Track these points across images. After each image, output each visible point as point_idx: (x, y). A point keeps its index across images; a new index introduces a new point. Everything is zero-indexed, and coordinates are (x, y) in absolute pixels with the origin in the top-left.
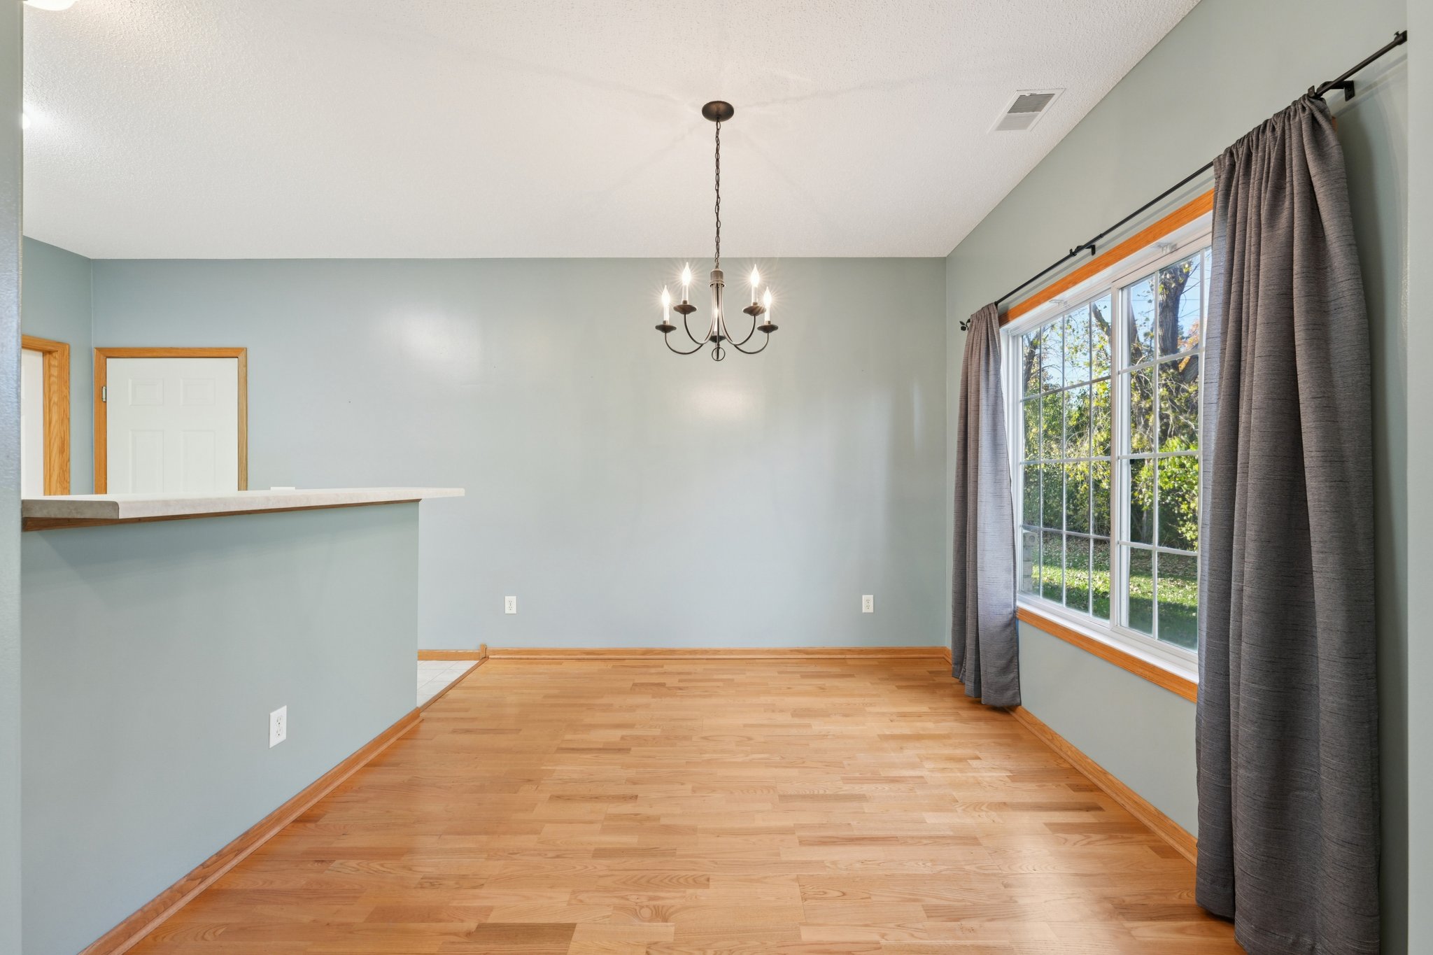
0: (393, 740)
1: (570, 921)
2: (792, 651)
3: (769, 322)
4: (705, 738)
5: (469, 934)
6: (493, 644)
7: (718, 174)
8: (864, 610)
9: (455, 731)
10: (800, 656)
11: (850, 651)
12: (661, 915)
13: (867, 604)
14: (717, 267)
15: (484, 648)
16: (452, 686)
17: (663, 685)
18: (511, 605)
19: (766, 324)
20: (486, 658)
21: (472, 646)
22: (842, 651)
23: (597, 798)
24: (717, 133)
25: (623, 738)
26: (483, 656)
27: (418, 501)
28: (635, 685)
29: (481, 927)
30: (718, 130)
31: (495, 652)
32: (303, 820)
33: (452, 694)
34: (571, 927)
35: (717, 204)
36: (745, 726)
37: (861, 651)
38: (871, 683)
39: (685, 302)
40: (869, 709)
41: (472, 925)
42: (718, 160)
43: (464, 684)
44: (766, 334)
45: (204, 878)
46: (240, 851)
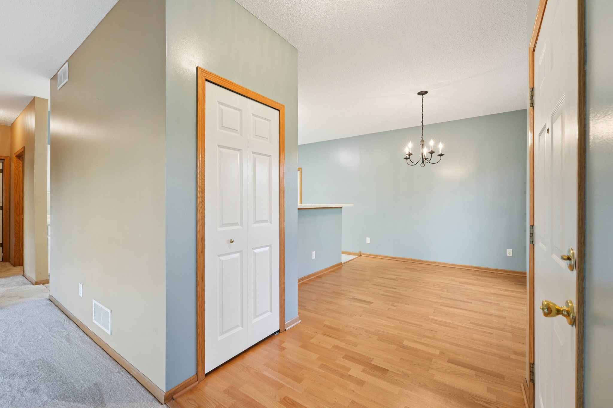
0: (336, 268)
1: (372, 302)
2: (472, 267)
3: (441, 153)
4: (423, 282)
5: (351, 298)
6: (363, 252)
7: (422, 112)
8: (508, 255)
9: (351, 269)
10: (476, 270)
11: (500, 270)
12: (395, 306)
13: (509, 252)
14: (422, 139)
15: (360, 252)
16: (351, 260)
17: (415, 269)
18: (368, 240)
19: (440, 154)
20: (361, 255)
21: (357, 252)
22: (496, 270)
23: (385, 287)
24: (422, 99)
25: (397, 278)
26: (360, 255)
27: (342, 207)
28: (406, 268)
29: (353, 298)
30: (423, 98)
31: (364, 254)
32: (318, 277)
33: (351, 262)
34: (373, 302)
35: (422, 120)
36: (439, 282)
37: (506, 271)
38: (503, 281)
39: (410, 152)
40: (493, 287)
41: (352, 297)
42: (422, 107)
43: (354, 260)
44: (440, 157)
45: (303, 280)
46: (308, 278)
